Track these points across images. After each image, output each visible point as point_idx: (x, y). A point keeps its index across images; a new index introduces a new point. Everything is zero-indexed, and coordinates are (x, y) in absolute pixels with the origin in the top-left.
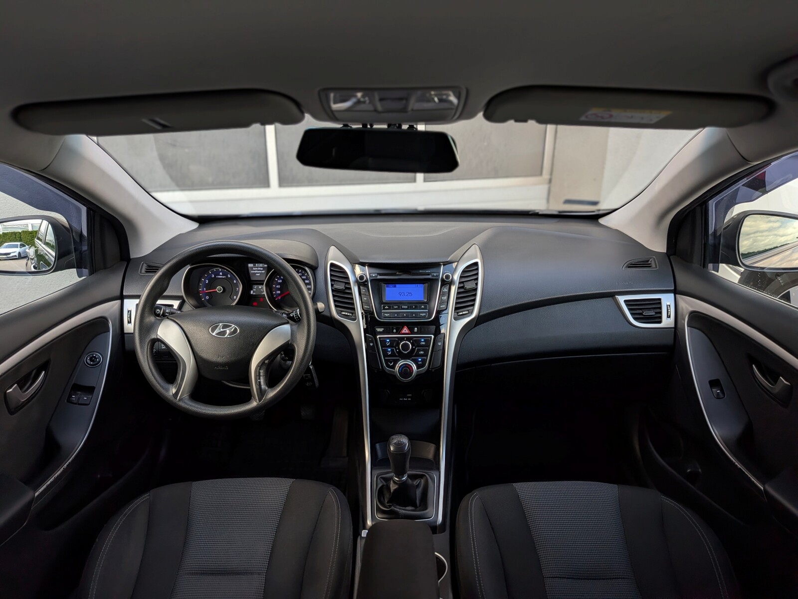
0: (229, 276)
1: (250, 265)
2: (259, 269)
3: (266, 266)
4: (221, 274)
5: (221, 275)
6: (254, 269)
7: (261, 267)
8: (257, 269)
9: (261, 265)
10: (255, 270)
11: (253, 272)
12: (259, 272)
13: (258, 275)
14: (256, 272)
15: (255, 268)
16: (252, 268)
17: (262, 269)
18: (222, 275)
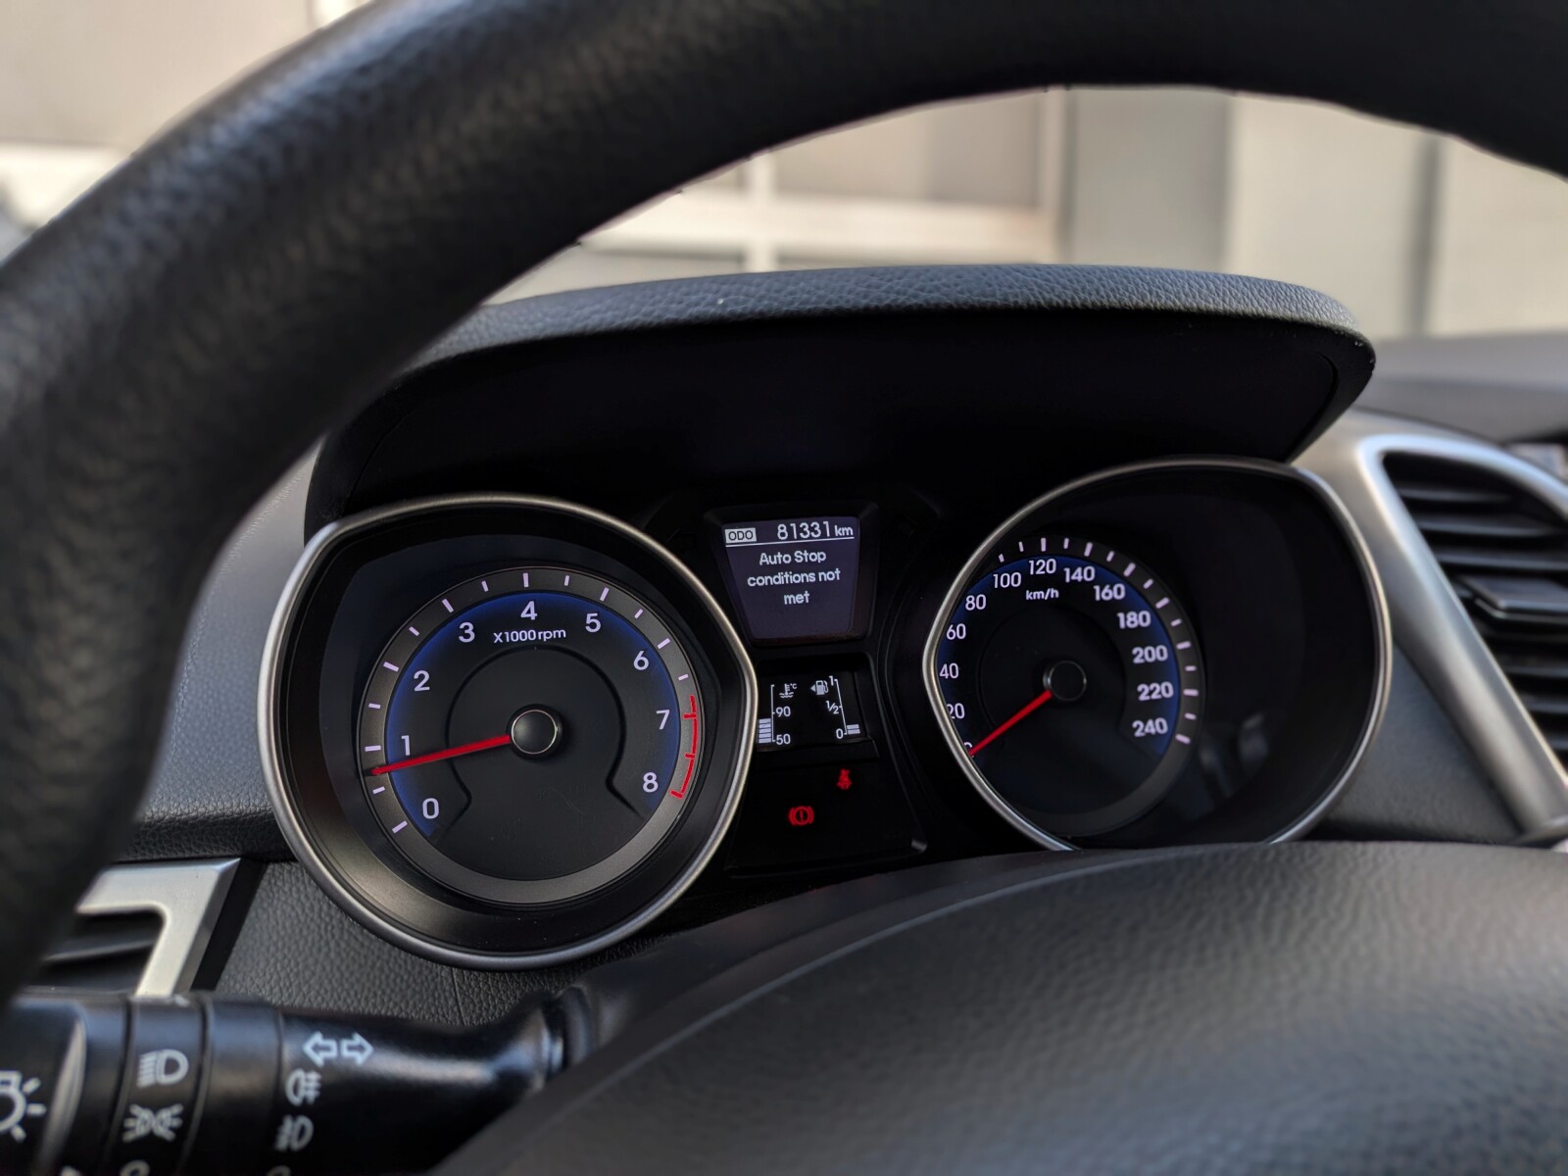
0: (592, 621)
1: (739, 536)
2: (800, 556)
3: (844, 532)
4: (530, 612)
5: (526, 624)
6: (765, 559)
7: (811, 547)
8: (786, 558)
9: (811, 530)
10: (772, 570)
11: (764, 581)
12: (801, 578)
13: (799, 599)
14: (781, 578)
15: (771, 551)
16: (752, 552)
17: (819, 557)
18: (537, 625)
